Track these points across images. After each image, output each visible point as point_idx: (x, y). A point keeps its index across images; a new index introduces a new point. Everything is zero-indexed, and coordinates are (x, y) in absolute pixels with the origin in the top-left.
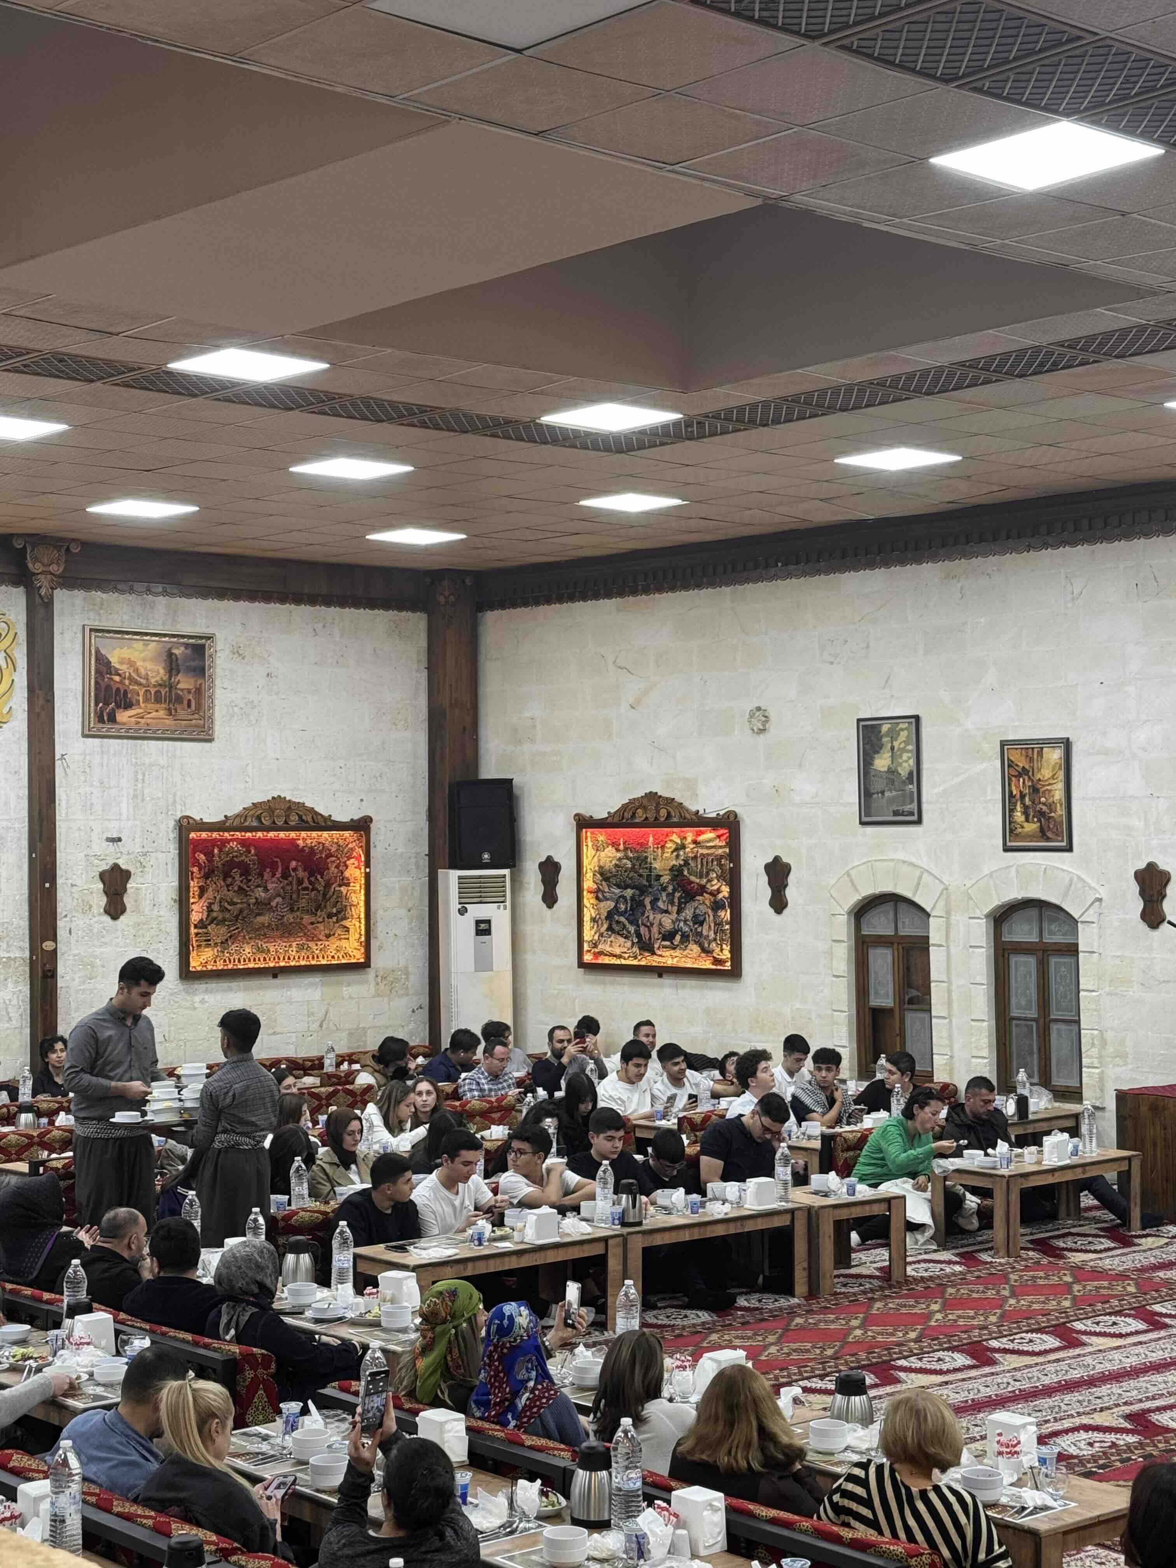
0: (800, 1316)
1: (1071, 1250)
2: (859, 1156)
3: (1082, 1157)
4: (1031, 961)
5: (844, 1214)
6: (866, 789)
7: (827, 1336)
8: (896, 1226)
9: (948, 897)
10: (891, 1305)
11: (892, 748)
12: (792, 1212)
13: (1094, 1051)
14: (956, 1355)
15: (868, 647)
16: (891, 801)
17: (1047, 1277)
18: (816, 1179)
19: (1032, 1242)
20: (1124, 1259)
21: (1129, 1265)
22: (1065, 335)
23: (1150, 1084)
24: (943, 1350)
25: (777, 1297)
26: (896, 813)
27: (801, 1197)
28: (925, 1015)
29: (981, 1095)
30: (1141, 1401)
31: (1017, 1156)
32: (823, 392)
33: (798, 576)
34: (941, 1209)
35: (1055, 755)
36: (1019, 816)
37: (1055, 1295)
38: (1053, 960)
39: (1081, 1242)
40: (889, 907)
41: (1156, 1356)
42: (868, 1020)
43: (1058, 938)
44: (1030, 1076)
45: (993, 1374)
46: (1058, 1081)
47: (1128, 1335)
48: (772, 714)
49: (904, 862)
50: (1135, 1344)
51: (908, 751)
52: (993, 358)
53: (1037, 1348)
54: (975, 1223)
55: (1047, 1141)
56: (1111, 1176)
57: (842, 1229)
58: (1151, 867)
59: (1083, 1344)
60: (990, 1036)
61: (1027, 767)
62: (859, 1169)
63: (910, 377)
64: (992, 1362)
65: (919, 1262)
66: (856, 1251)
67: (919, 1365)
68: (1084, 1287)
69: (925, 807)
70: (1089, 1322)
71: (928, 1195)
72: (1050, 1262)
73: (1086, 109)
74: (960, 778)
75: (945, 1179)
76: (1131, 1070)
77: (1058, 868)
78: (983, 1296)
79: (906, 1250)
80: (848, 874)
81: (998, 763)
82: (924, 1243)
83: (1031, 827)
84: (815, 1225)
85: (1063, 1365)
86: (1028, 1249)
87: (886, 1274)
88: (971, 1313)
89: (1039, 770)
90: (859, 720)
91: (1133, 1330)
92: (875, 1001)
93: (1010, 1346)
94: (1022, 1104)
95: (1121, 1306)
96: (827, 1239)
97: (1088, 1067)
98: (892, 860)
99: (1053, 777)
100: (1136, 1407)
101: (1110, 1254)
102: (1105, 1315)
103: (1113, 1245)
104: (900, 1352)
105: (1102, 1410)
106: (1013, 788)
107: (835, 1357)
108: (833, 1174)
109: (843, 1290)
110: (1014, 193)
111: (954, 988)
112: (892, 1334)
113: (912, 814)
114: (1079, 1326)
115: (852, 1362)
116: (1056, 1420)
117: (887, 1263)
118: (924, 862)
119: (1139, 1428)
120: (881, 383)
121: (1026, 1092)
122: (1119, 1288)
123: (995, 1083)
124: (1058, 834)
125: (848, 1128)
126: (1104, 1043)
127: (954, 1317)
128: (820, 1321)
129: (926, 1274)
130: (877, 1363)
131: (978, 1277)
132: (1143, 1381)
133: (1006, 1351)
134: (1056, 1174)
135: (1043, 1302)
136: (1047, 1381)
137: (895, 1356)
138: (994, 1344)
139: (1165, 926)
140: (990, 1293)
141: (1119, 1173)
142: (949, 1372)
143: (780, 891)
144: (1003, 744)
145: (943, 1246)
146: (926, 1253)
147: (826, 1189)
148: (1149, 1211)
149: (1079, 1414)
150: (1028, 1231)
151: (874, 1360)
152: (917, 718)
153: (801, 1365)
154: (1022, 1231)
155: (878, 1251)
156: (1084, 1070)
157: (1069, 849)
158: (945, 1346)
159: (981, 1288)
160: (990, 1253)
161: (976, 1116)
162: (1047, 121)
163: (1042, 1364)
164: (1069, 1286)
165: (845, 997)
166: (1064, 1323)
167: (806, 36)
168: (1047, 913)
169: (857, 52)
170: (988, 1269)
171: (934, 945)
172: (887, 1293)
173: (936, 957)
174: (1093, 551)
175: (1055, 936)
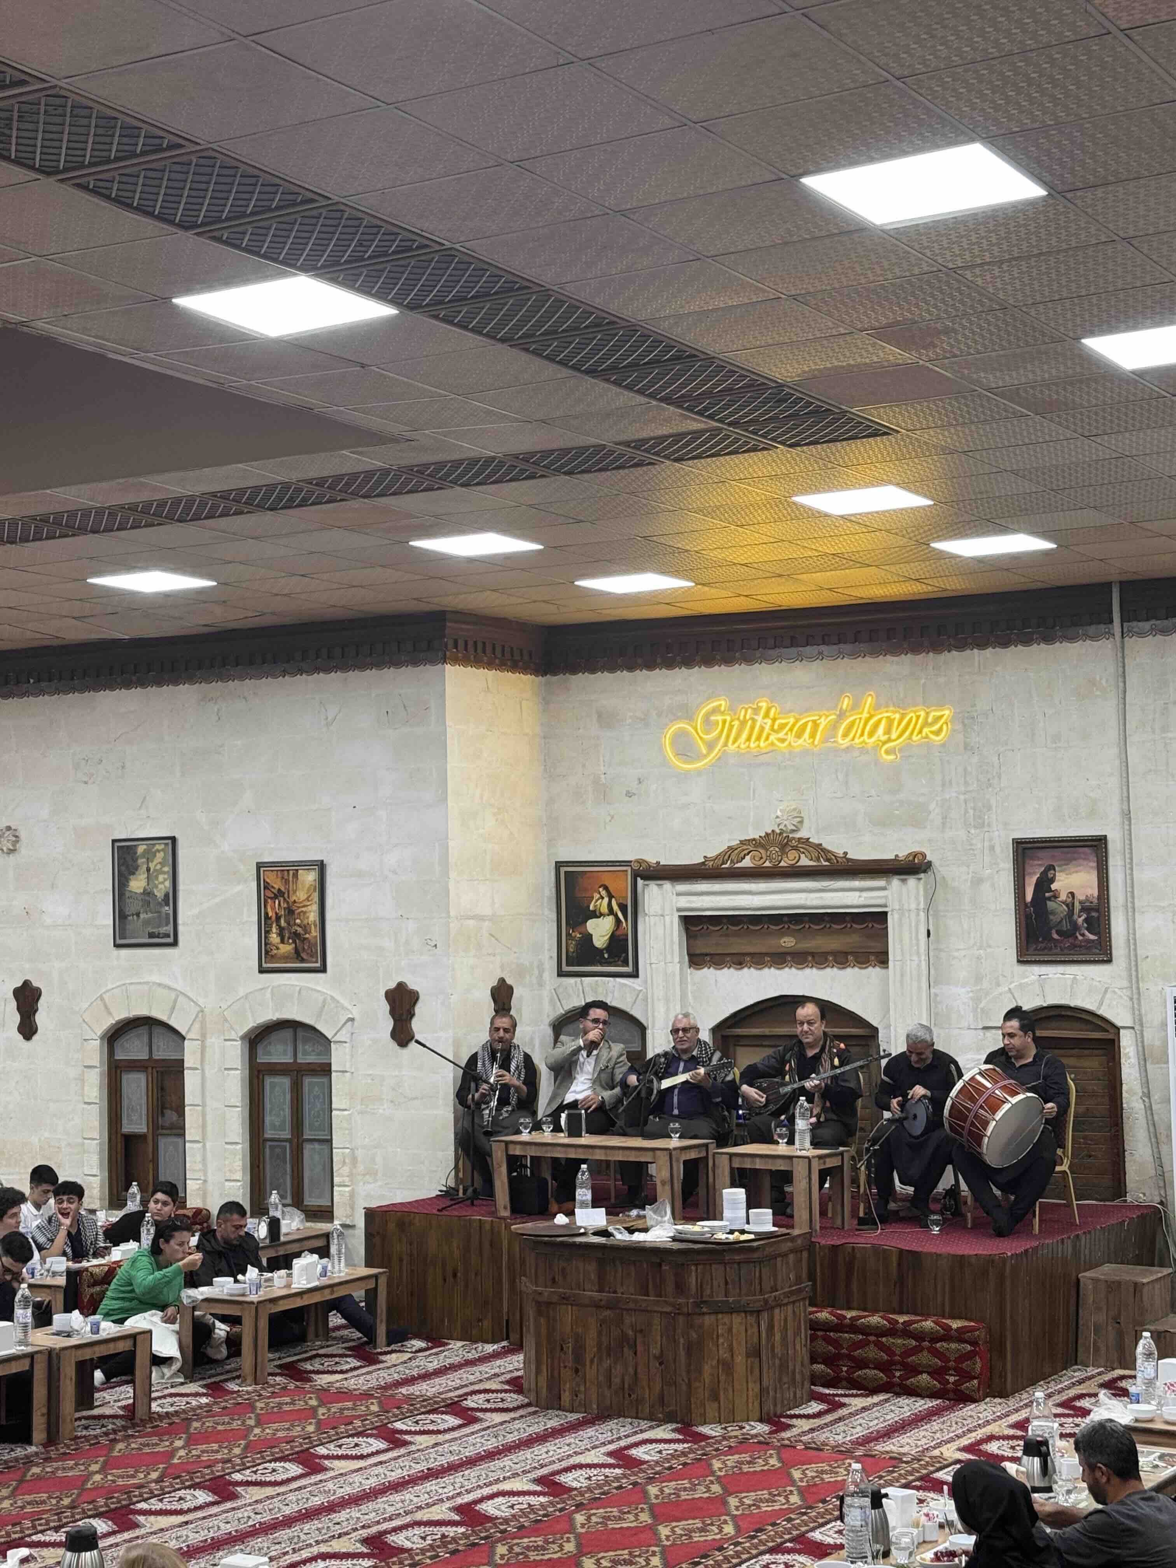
0: (37, 1465)
1: (318, 1372)
2: (107, 1290)
3: (329, 1279)
4: (285, 1082)
5: (87, 1354)
6: (121, 911)
7: (66, 1484)
8: (141, 1360)
9: (204, 1017)
10: (133, 1446)
11: (148, 870)
12: (31, 1356)
13: (346, 1170)
14: (198, 1493)
15: (123, 767)
16: (147, 922)
17: (292, 1403)
18: (59, 1319)
19: (279, 1367)
20: (368, 1377)
21: (374, 1383)
22: (314, 472)
23: (398, 1200)
24: (185, 1488)
25: (13, 1446)
26: (151, 935)
27: (42, 1339)
28: (179, 1140)
29: (233, 1220)
30: (378, 1523)
31: (268, 1280)
32: (72, 514)
33: (51, 694)
34: (188, 1340)
35: (309, 877)
36: (274, 938)
37: (299, 1420)
38: (307, 1081)
39: (328, 1363)
40: (143, 1031)
41: (394, 1476)
42: (120, 1146)
43: (312, 1059)
44: (282, 1197)
45: (234, 1509)
46: (310, 1201)
47: (369, 1455)
48: (23, 834)
49: (160, 985)
50: (376, 1465)
51: (164, 873)
52: (242, 491)
53: (279, 1478)
54: (224, 1351)
55: (297, 1263)
56: (359, 1294)
57: (84, 1369)
58: (401, 986)
59: (325, 1469)
60: (243, 1159)
61: (283, 889)
62: (107, 1304)
63: (162, 504)
64: (234, 1496)
65: (164, 1397)
66: (99, 1390)
67: (159, 1506)
68: (329, 1410)
69: (181, 928)
70: (331, 1446)
71: (176, 1327)
72: (297, 1387)
73: (323, 267)
74: (217, 900)
75: (194, 1309)
76: (381, 1187)
77: (312, 989)
78: (228, 1427)
79: (151, 1385)
80: (101, 998)
81: (254, 885)
82: (171, 1377)
83: (287, 948)
84: (55, 1368)
85: (305, 1493)
86: (275, 1375)
87: (130, 1412)
88: (215, 1446)
89: (295, 892)
90: (114, 841)
91: (374, 1450)
92: (128, 1128)
93: (253, 1478)
94: (274, 1226)
95: (364, 1426)
96: (68, 1382)
97: (339, 1186)
98: (147, 983)
99: (308, 899)
100: (374, 1530)
101: (355, 1373)
102: (348, 1437)
103: (359, 1364)
104: (141, 1495)
105: (340, 1536)
106: (269, 910)
107: (72, 1507)
108: (76, 1312)
109: (84, 1433)
110: (256, 338)
111: (208, 1109)
112: (133, 1476)
113: (168, 936)
114: (322, 1451)
115: (89, 1510)
116: (294, 1551)
117: (131, 1401)
118: (179, 985)
119: (376, 1551)
120: (133, 508)
121: (278, 1214)
122: (363, 1408)
123: (247, 1207)
124: (313, 955)
125: (95, 1262)
126: (354, 1160)
127: (198, 1453)
128: (57, 1469)
129: (171, 1409)
130: (116, 1508)
131: (224, 1408)
132: (381, 1503)
133: (248, 1484)
134: (305, 1296)
135: (288, 1429)
136: (287, 1511)
137: (135, 1499)
138: (237, 1477)
139: (413, 1045)
140: (236, 1424)
141: (367, 1291)
142: (189, 1511)
143: (29, 1017)
144: (259, 866)
145: (190, 1378)
146: (172, 1387)
147: (67, 1329)
148: (395, 1327)
149: (318, 1543)
150: (277, 1355)
151: (113, 1506)
152: (173, 839)
153: (35, 1517)
154: (271, 1356)
155: (123, 1388)
156: (335, 1188)
157: (323, 969)
158: (187, 1484)
159: (227, 1419)
160: (237, 1381)
161: (227, 1242)
162: (282, 275)
163: (283, 1494)
164: (314, 1410)
165: (97, 1124)
166: (308, 1449)
167: (40, 171)
168: (300, 1033)
169: (95, 192)
170: (234, 1399)
171: (190, 1068)
172: (130, 1432)
173: (191, 1081)
174: (346, 679)
175: (308, 1056)
